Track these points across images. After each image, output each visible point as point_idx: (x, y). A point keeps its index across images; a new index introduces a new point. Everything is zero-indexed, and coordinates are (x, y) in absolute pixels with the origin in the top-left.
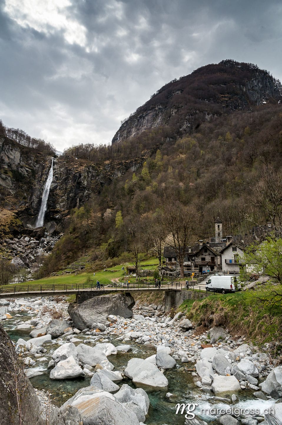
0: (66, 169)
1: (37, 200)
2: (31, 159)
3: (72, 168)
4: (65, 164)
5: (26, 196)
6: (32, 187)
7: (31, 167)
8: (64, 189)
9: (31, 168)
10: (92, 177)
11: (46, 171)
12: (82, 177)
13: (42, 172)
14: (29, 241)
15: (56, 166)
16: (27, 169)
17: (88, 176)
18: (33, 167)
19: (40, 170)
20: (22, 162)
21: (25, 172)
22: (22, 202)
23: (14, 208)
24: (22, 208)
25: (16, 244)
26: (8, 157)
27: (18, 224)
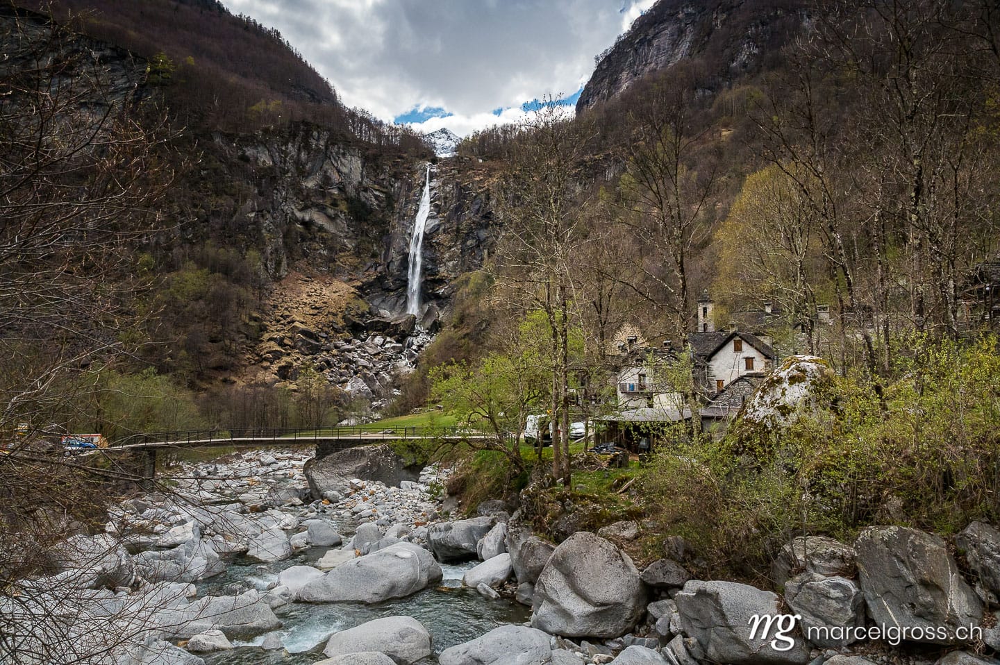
0: (457, 187)
1: (399, 258)
2: (383, 172)
3: (469, 184)
4: (454, 175)
5: (377, 251)
6: (388, 231)
7: (384, 187)
8: (453, 231)
9: (385, 190)
10: (514, 201)
11: (415, 195)
12: (493, 202)
14: (383, 345)
15: (434, 183)
16: (377, 193)
17: (506, 198)
18: (389, 187)
19: (403, 192)
20: (365, 180)
21: (373, 199)
22: (369, 264)
23: (353, 278)
24: (369, 275)
25: (356, 351)
26: (339, 171)
27: (361, 309)
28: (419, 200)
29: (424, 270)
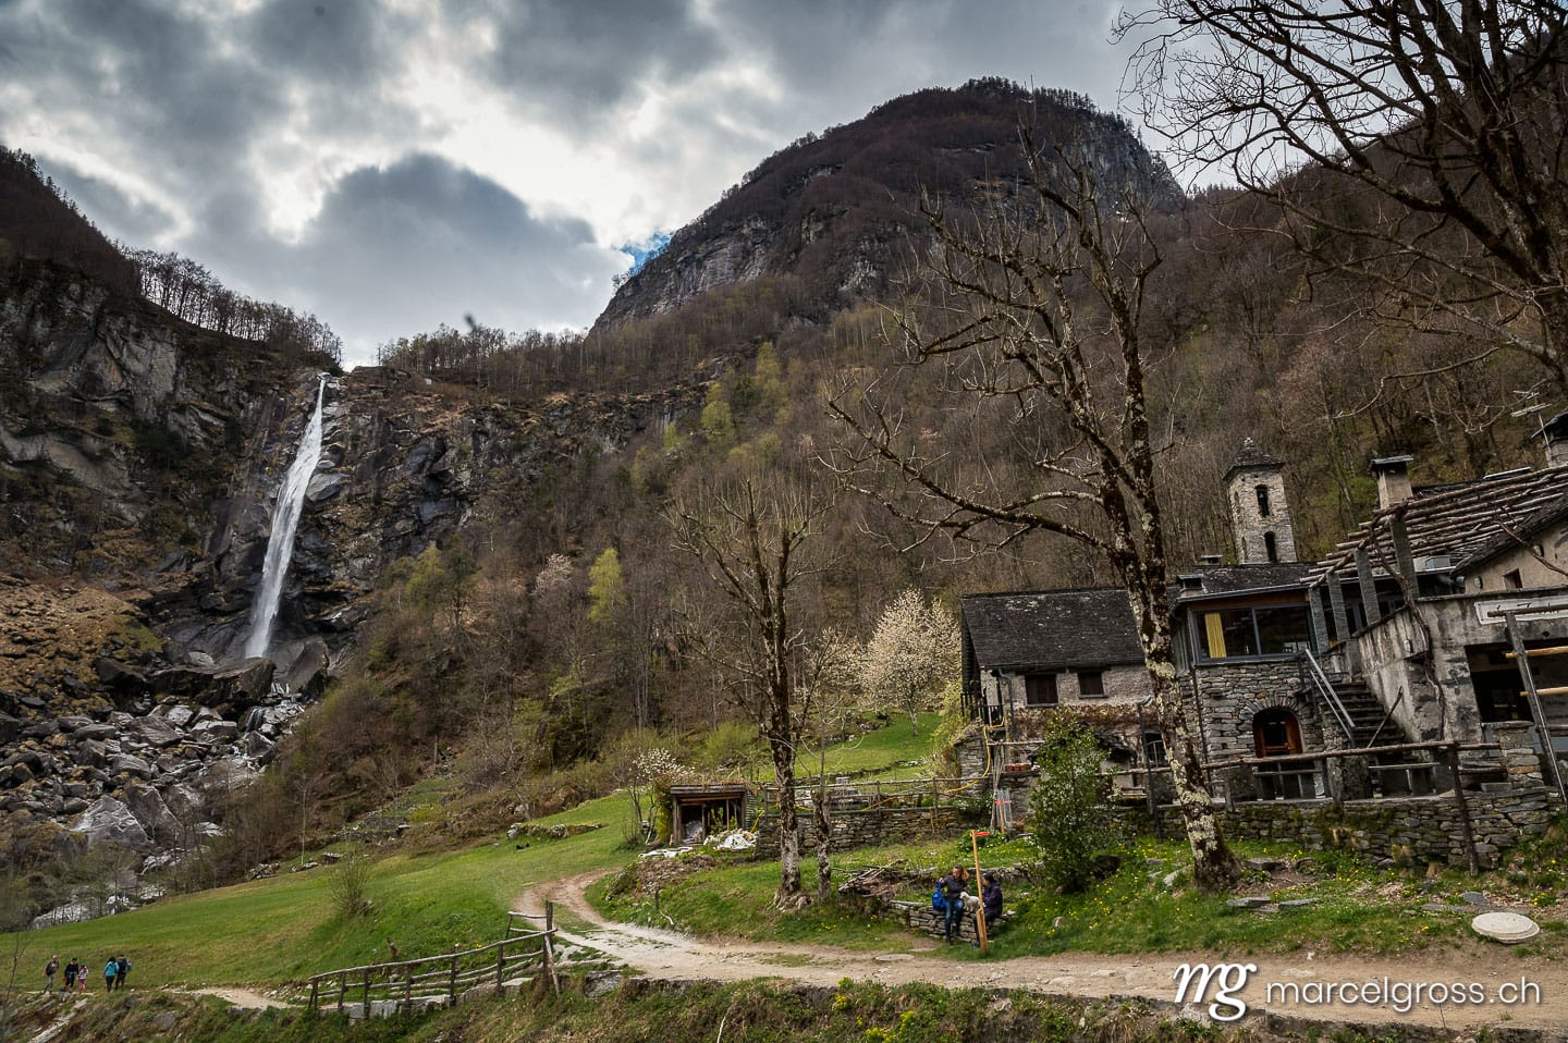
0: (380, 420)
1: (244, 547)
2: (224, 378)
3: (406, 417)
4: (375, 398)
5: (196, 531)
6: (224, 491)
7: (223, 408)
8: (367, 501)
9: (225, 414)
10: (492, 456)
11: (290, 427)
12: (452, 453)
13: (274, 429)
14: (190, 723)
15: (333, 408)
16: (206, 417)
17: (477, 450)
18: (235, 407)
19: (265, 419)
20: (182, 390)
21: (197, 428)
22: (174, 556)
23: (132, 583)
24: (171, 579)
25: (117, 738)
26: (122, 368)
27: (143, 649)
28: (299, 437)
29: (296, 571)
